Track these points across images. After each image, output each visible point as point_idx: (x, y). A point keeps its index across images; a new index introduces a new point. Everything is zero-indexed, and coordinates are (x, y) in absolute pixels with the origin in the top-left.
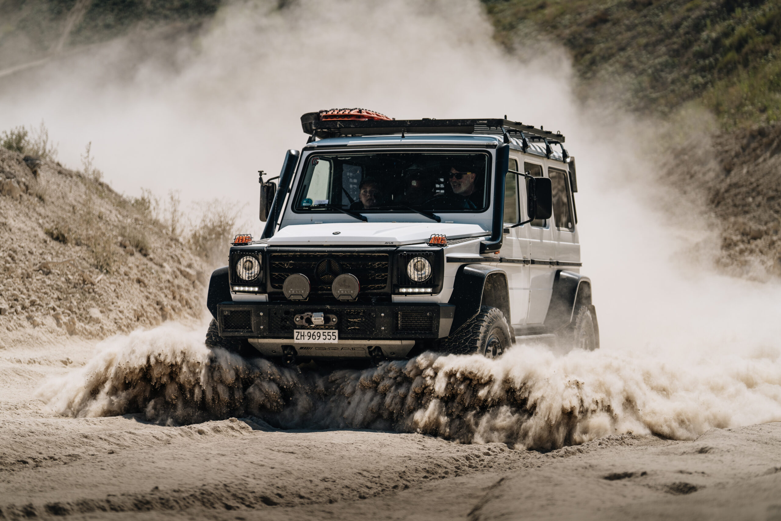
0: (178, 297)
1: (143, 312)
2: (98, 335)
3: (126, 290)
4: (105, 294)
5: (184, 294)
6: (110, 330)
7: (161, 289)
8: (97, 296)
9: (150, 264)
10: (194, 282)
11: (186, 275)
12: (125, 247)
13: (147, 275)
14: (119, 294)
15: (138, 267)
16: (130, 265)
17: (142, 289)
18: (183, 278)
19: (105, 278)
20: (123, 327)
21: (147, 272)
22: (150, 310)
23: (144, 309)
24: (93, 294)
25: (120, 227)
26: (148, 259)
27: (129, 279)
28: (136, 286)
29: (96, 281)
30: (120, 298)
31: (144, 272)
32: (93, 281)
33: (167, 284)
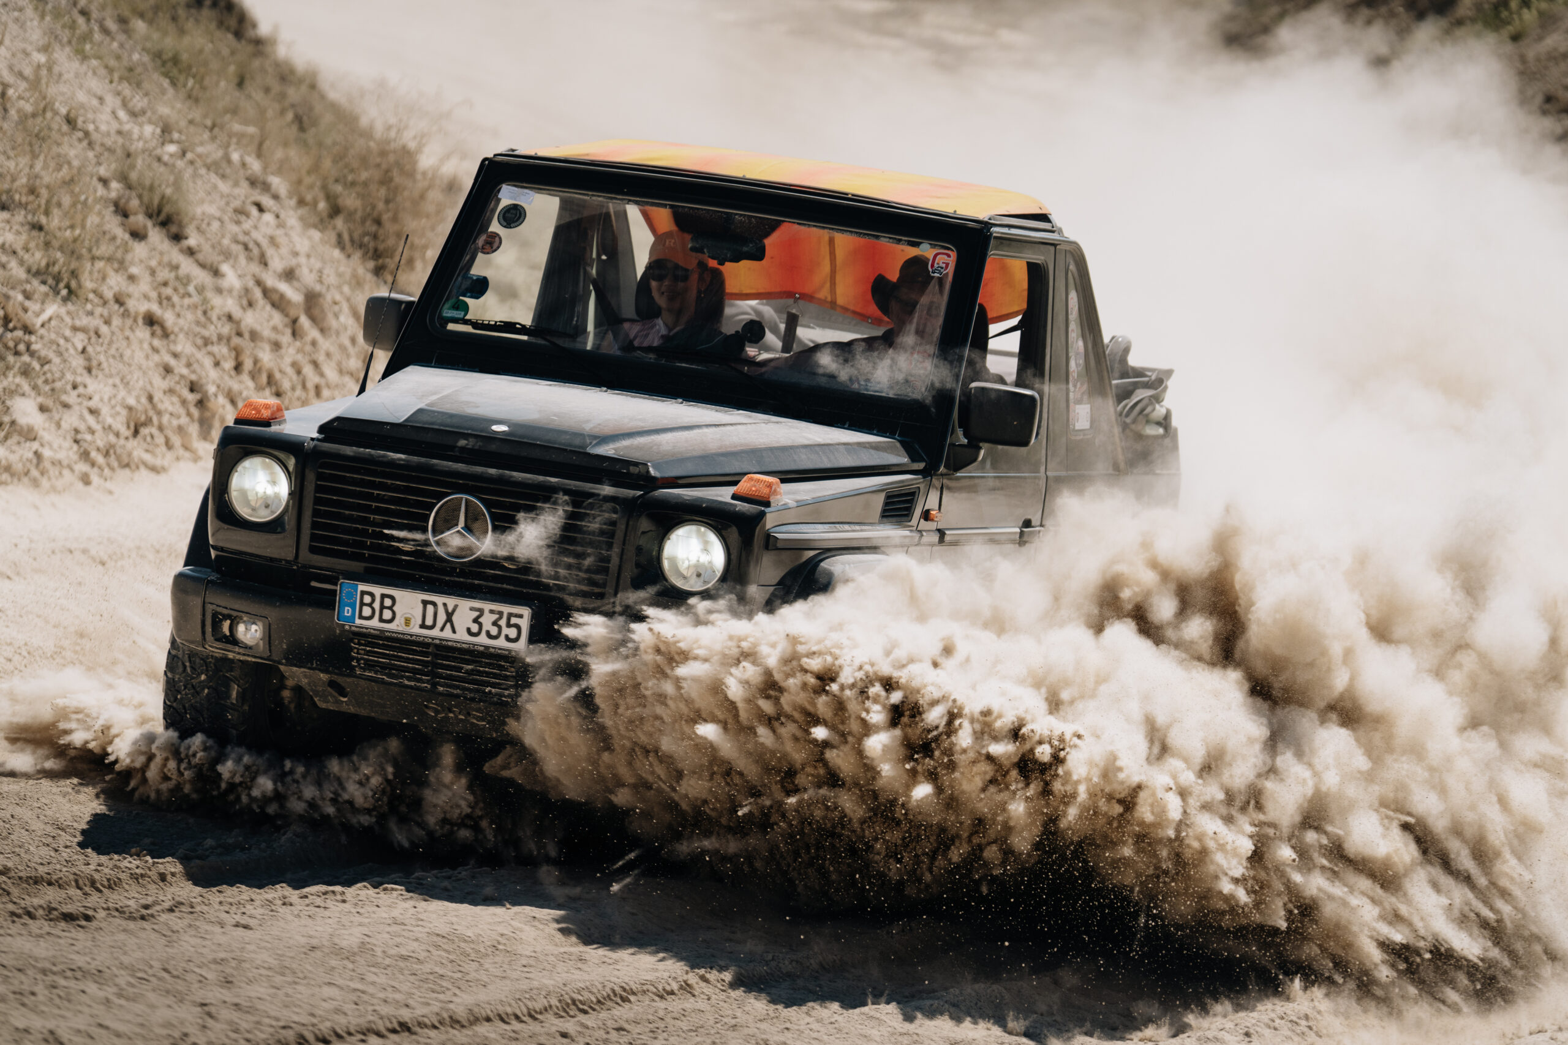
0: (248, 364)
1: (151, 413)
2: (27, 473)
3: (113, 351)
4: (56, 360)
5: (266, 357)
6: (60, 462)
7: (207, 342)
8: (36, 365)
9: (188, 266)
10: (295, 321)
11: (278, 303)
12: (126, 215)
13: (176, 299)
14: (94, 363)
15: (153, 272)
16: (134, 270)
17: (156, 342)
18: (268, 307)
19: (63, 311)
20: (94, 454)
21: (175, 290)
22: (168, 404)
23: (154, 407)
24: (26, 358)
25: (119, 151)
26: (182, 251)
27: (126, 314)
28: (143, 333)
29: (39, 321)
30: (94, 372)
31: (168, 291)
32: (28, 323)
33: (226, 329)
